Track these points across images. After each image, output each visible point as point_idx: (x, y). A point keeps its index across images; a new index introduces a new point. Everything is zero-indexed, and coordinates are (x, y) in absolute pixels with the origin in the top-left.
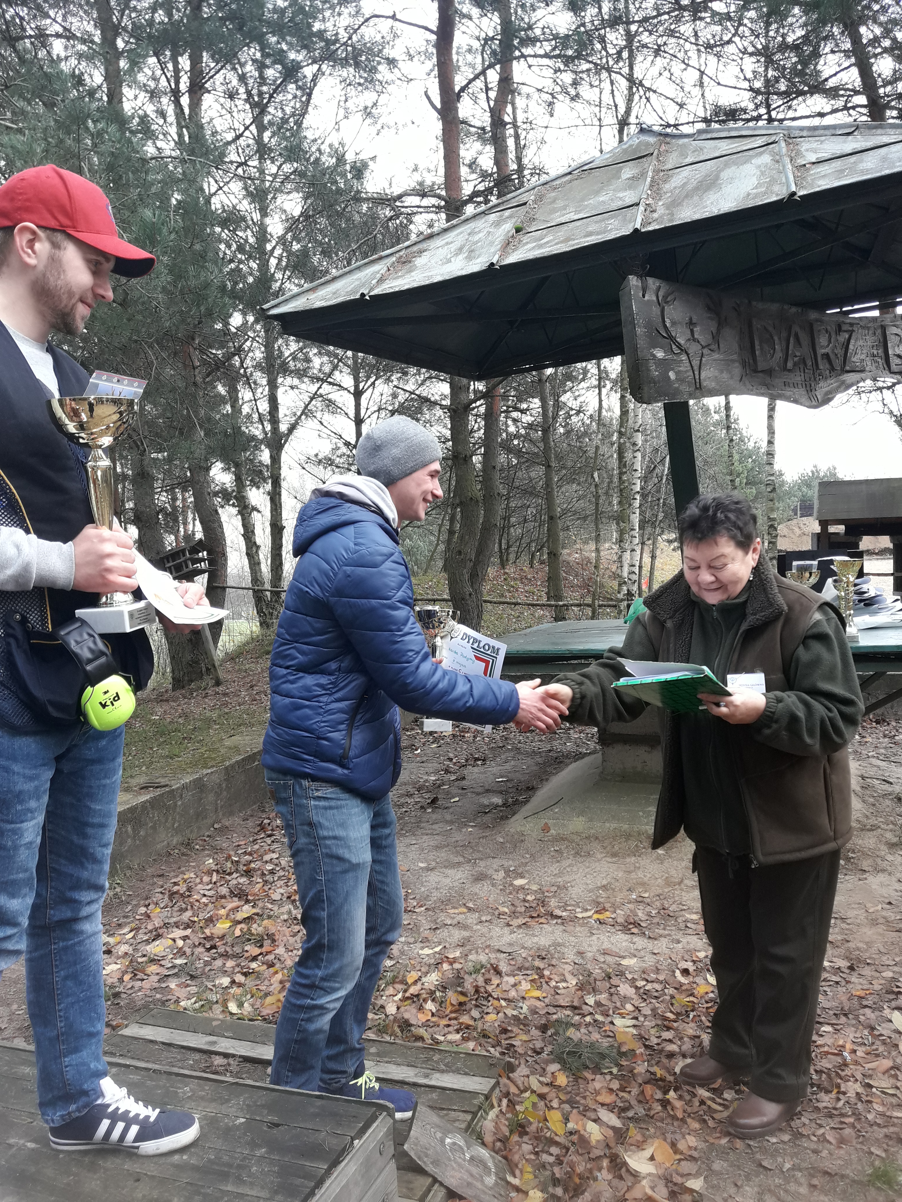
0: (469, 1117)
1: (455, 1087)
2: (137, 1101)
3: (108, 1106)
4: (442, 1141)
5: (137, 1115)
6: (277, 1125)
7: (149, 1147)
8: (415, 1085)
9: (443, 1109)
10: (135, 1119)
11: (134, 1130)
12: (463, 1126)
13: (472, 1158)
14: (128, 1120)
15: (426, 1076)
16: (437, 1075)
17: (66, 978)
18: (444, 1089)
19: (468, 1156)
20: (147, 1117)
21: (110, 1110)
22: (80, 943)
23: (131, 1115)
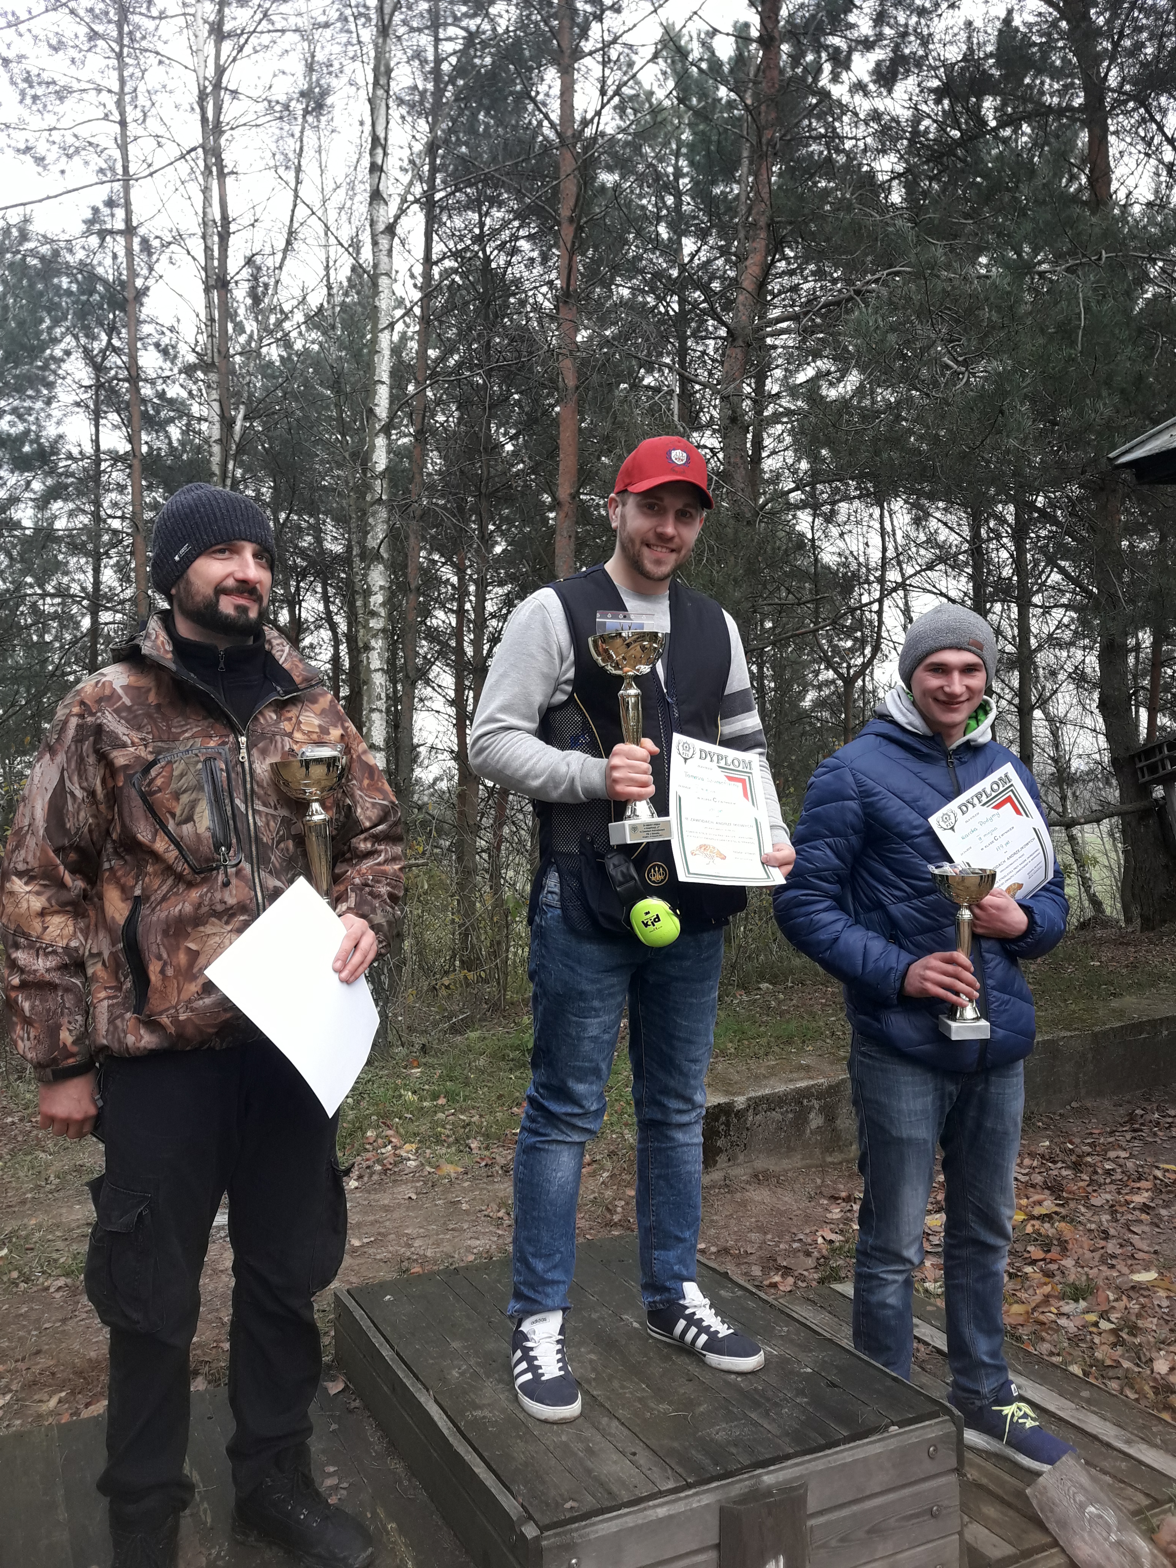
0: (1145, 1502)
1: (1155, 1465)
2: (716, 1315)
3: (687, 1308)
4: (1082, 1507)
5: (709, 1327)
6: (835, 1386)
7: (713, 1359)
8: (1108, 1445)
9: (1124, 1482)
10: (706, 1330)
11: (703, 1338)
12: (1132, 1507)
13: (1119, 1543)
14: (703, 1329)
15: (1128, 1442)
16: (1144, 1447)
17: (659, 1177)
18: (1141, 1462)
19: (1113, 1538)
20: (717, 1332)
21: (688, 1312)
22: (673, 1148)
23: (705, 1324)
